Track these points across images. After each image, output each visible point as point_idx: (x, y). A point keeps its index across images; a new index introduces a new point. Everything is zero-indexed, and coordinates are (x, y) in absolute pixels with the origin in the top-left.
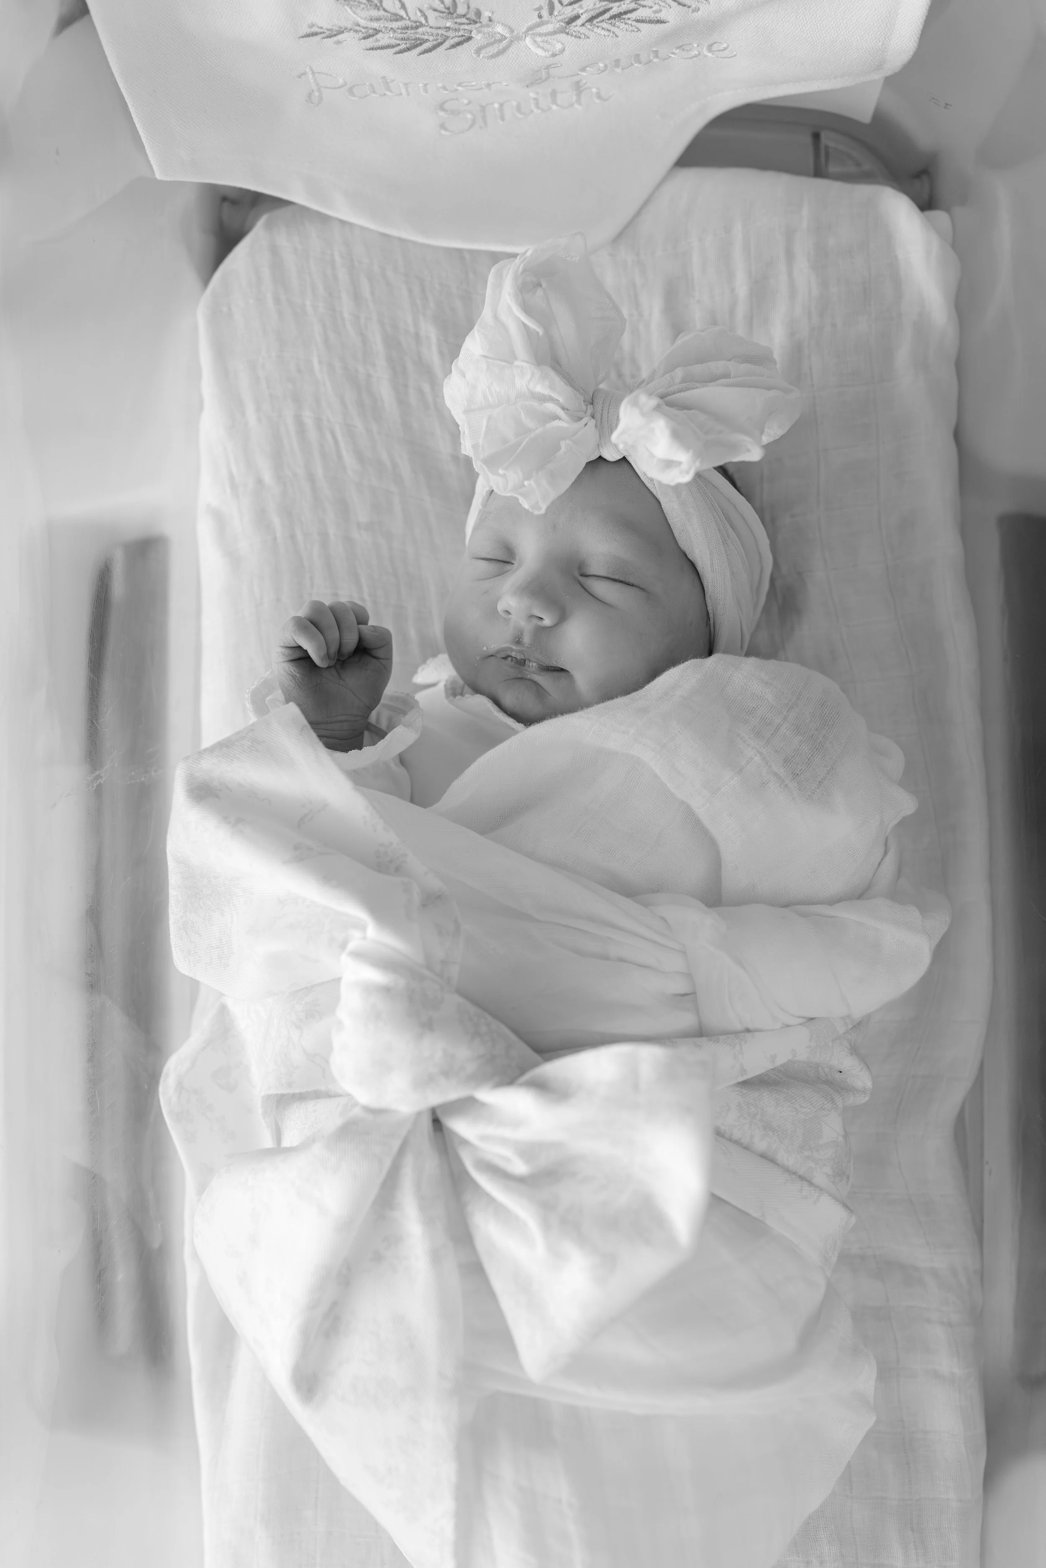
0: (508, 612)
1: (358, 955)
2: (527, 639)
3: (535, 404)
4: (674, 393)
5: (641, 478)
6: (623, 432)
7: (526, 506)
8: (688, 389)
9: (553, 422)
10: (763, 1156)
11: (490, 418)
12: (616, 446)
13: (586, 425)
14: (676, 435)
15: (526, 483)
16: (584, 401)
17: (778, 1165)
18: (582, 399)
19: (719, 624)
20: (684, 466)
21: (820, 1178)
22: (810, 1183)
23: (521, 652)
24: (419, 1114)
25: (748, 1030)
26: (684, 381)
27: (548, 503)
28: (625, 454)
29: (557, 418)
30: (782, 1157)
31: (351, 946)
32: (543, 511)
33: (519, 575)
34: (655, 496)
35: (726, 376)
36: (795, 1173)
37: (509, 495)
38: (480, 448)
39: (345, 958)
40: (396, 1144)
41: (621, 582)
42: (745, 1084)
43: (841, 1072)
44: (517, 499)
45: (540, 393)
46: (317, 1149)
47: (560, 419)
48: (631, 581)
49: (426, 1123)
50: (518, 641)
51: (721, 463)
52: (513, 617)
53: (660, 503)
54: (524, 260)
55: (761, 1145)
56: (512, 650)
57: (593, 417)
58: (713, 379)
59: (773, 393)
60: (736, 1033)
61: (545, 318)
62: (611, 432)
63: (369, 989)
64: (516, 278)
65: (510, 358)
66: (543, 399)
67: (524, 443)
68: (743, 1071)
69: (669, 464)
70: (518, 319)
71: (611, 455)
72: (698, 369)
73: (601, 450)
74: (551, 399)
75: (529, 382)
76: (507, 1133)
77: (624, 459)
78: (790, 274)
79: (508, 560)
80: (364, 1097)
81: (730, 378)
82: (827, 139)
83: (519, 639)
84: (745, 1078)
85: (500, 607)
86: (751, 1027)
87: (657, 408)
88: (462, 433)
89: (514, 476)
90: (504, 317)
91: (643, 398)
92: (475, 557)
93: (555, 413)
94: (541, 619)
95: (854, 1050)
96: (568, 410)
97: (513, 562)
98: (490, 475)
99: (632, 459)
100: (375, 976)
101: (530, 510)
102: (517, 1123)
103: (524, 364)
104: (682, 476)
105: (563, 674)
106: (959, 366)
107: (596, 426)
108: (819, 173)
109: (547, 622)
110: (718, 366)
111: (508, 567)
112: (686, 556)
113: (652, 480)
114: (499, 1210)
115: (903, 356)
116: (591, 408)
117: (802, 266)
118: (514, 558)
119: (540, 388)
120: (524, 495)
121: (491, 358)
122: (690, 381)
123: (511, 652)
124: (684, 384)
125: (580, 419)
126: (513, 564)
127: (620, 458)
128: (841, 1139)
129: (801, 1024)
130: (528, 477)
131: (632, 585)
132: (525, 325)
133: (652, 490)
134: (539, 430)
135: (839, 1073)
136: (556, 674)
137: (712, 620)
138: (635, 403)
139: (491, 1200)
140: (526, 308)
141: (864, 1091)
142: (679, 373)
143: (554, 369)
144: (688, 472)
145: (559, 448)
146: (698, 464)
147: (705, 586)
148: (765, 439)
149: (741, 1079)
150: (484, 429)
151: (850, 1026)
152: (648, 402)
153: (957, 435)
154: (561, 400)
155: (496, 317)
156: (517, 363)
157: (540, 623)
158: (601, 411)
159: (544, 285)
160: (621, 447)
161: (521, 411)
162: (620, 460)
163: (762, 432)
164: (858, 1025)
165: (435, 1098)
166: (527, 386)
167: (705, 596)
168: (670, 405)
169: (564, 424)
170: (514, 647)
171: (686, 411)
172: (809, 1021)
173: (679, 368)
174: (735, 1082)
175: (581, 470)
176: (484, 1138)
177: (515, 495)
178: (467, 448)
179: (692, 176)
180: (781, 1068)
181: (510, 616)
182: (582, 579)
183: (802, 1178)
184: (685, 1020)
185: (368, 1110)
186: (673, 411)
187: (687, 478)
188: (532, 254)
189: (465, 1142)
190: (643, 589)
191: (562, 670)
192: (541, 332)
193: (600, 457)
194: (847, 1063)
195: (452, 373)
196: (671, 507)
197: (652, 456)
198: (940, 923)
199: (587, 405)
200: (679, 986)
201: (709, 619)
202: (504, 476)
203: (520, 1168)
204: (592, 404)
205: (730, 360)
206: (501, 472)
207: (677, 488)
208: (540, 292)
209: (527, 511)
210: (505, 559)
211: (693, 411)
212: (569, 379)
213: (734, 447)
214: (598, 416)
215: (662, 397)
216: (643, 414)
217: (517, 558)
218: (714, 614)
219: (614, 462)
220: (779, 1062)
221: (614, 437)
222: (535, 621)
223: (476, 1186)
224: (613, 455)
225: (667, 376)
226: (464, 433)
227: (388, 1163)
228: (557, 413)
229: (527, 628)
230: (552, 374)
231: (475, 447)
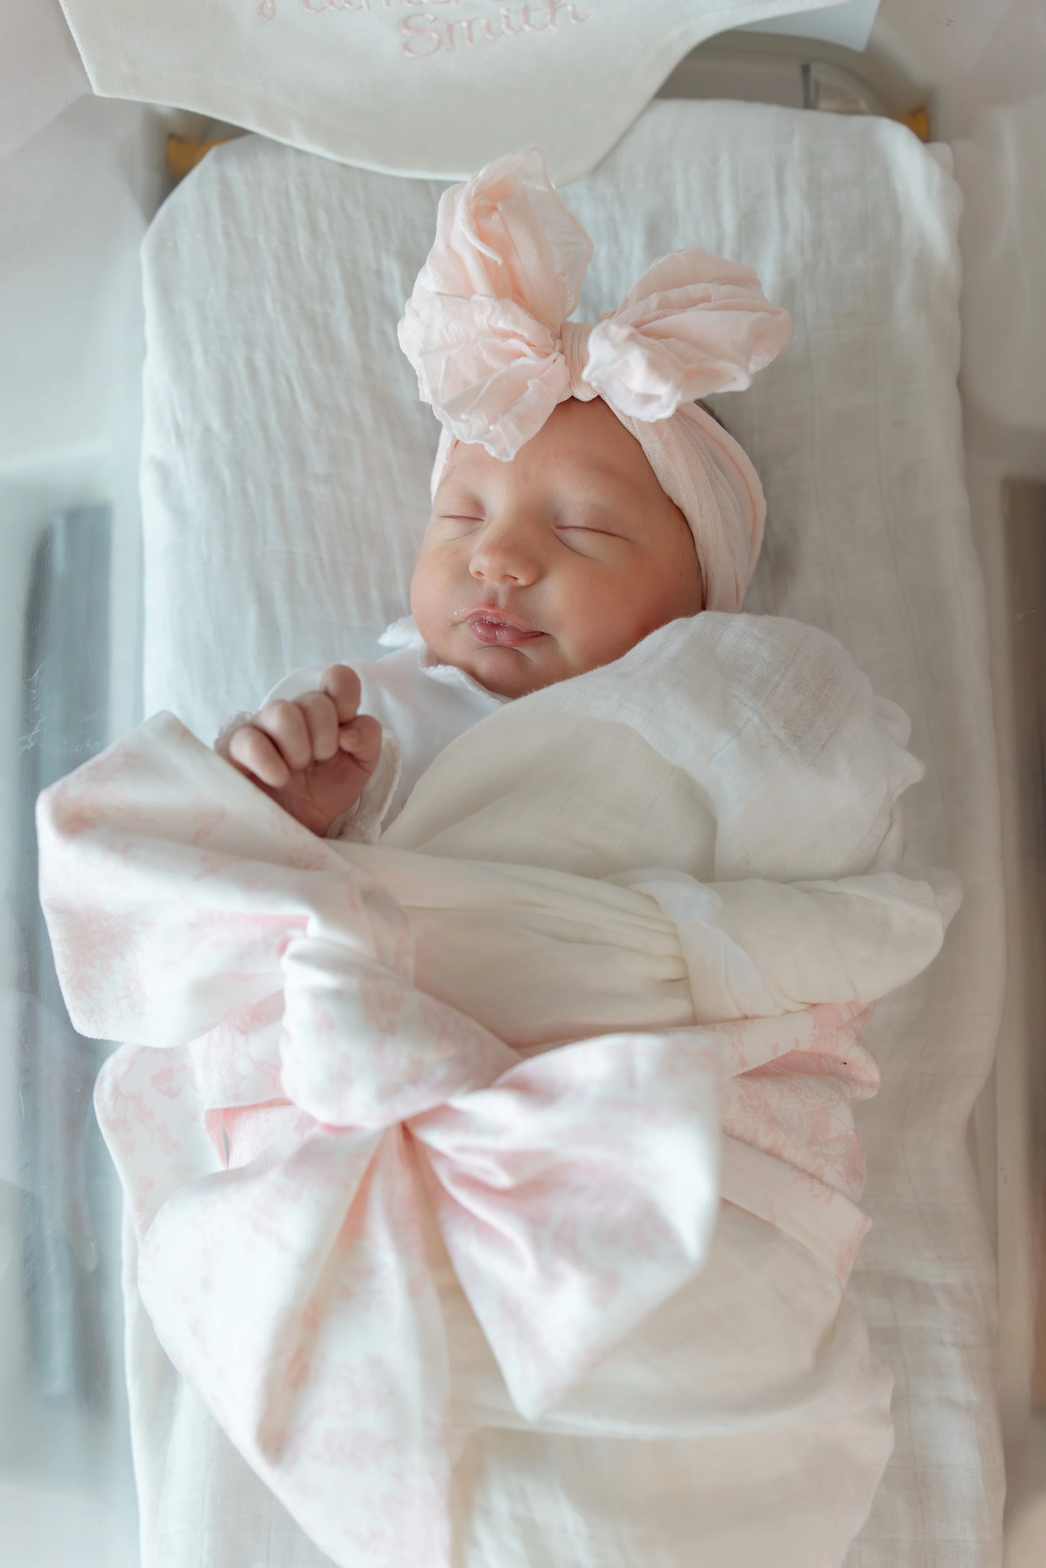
0: (479, 573)
1: (301, 957)
2: (502, 601)
3: (498, 341)
4: (649, 322)
5: (618, 417)
6: (595, 368)
7: (493, 453)
8: (665, 316)
9: (518, 360)
10: (769, 1152)
11: (448, 360)
12: (589, 384)
13: (555, 361)
14: (654, 366)
15: (491, 428)
16: (551, 335)
17: (785, 1162)
18: (549, 333)
19: (711, 575)
20: (664, 400)
21: (831, 1175)
22: (821, 1181)
23: (496, 615)
24: (387, 1130)
25: (746, 1018)
26: (660, 307)
27: (517, 449)
28: (599, 392)
29: (522, 355)
30: (789, 1152)
31: (292, 947)
32: (511, 458)
33: (489, 532)
34: (634, 438)
35: (706, 299)
36: (803, 1171)
37: (472, 442)
38: (440, 393)
39: (286, 964)
40: (363, 1165)
41: (602, 532)
42: (747, 1075)
43: (846, 1064)
44: (482, 446)
45: (502, 329)
46: (274, 1176)
47: (525, 356)
48: (613, 530)
49: (396, 1137)
50: (492, 603)
51: (701, 395)
52: (486, 579)
53: (640, 444)
54: (476, 182)
55: (765, 1141)
56: (486, 614)
57: (562, 353)
58: (691, 304)
59: (758, 315)
60: (733, 1020)
61: (504, 247)
62: (583, 366)
63: (317, 995)
64: (468, 202)
65: (466, 293)
66: (505, 335)
67: (488, 385)
68: (743, 1062)
69: (647, 399)
70: (473, 248)
71: (584, 395)
72: (674, 294)
73: (573, 389)
74: (515, 335)
75: (490, 318)
76: (487, 1142)
77: (599, 398)
78: (781, 207)
79: (478, 517)
80: (324, 1115)
81: (711, 301)
82: (818, 72)
83: (494, 602)
84: (746, 1069)
85: (472, 570)
86: (749, 1013)
87: (631, 338)
88: (419, 378)
89: (479, 422)
90: (458, 246)
91: (613, 329)
92: (442, 515)
93: (520, 350)
94: (516, 578)
95: (860, 1041)
96: (534, 346)
97: (483, 518)
98: (452, 422)
99: (608, 398)
100: (324, 980)
101: (498, 458)
102: (498, 1131)
103: (483, 299)
104: (662, 411)
105: (544, 638)
106: (963, 305)
107: (566, 363)
108: (808, 104)
109: (522, 581)
110: (697, 290)
111: (477, 524)
112: (671, 501)
113: (630, 418)
114: (483, 1229)
115: (903, 294)
116: (559, 343)
117: (794, 200)
118: (484, 514)
119: (502, 324)
120: (491, 442)
121: (446, 295)
122: (666, 307)
123: (486, 616)
124: (660, 311)
125: (548, 355)
126: (483, 520)
127: (594, 397)
128: (851, 1133)
129: (804, 1010)
130: (493, 421)
131: (614, 535)
132: (481, 254)
133: (631, 430)
134: (503, 370)
135: (843, 1064)
136: (536, 640)
137: (704, 571)
138: (605, 335)
139: (471, 1217)
140: (483, 236)
141: (871, 1085)
142: (654, 300)
143: (516, 301)
144: (668, 406)
145: (527, 388)
146: (679, 397)
147: (695, 536)
148: (753, 367)
149: (741, 1071)
150: (443, 370)
151: (856, 1014)
152: (619, 331)
153: (961, 383)
154: (526, 335)
155: (448, 247)
156: (475, 298)
157: (515, 583)
158: (570, 346)
159: (500, 208)
160: (594, 384)
161: (483, 350)
162: (594, 400)
163: (748, 358)
164: (865, 1013)
165: (404, 1110)
166: (487, 322)
167: (695, 544)
168: (647, 334)
169: (531, 360)
170: (489, 611)
171: (663, 340)
172: (813, 1007)
173: (654, 294)
174: (735, 1074)
175: (552, 411)
176: (461, 1149)
177: (481, 442)
178: (426, 396)
179: (673, 109)
180: (781, 1060)
181: (484, 577)
182: (559, 532)
183: (812, 1176)
184: (678, 1008)
185: (329, 1127)
186: (651, 340)
187: (668, 413)
188: (485, 175)
189: (439, 1155)
190: (626, 539)
191: (543, 634)
192: (500, 262)
193: (573, 398)
194: (852, 1053)
195: (406, 314)
196: (652, 447)
197: (629, 391)
198: (952, 900)
199: (555, 341)
200: (668, 970)
201: (701, 570)
202: (467, 422)
203: (503, 1180)
204: (561, 338)
205: (710, 283)
206: (463, 417)
207: (657, 426)
208: (496, 216)
209: (495, 458)
210: (475, 517)
211: (671, 339)
212: (534, 312)
213: (717, 376)
214: (568, 351)
215: (637, 326)
216: (615, 346)
217: (487, 513)
218: (705, 564)
219: (588, 402)
220: (781, 1052)
221: (585, 374)
222: (510, 582)
223: (454, 1202)
224: (587, 395)
225: (641, 303)
226: (422, 378)
227: (354, 1186)
228: (523, 350)
229: (502, 589)
230: (515, 307)
231: (434, 392)
